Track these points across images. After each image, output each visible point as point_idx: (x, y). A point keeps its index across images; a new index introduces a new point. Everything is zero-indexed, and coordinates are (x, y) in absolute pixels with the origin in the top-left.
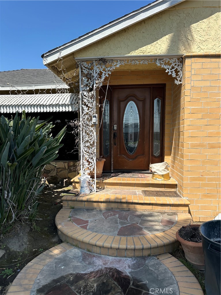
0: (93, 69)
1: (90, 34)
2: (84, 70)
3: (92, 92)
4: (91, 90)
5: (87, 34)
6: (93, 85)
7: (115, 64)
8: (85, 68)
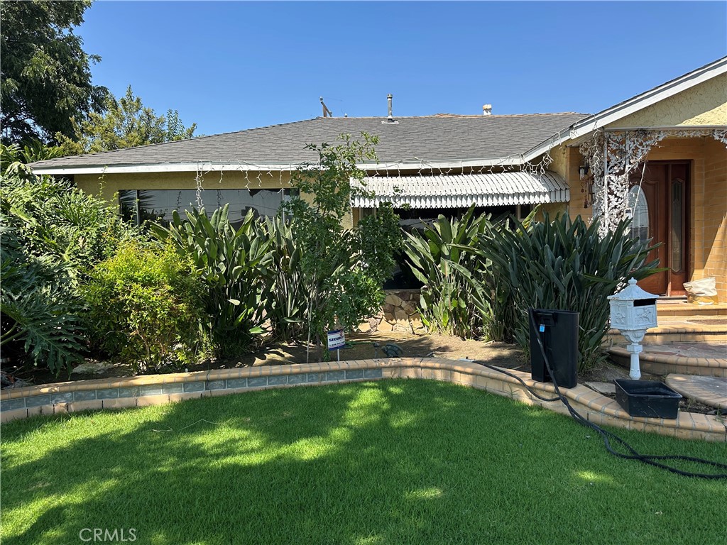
0: (625, 143)
1: (638, 98)
2: (611, 145)
3: (624, 176)
4: (622, 172)
5: (635, 97)
6: (625, 166)
7: (656, 136)
8: (614, 141)
